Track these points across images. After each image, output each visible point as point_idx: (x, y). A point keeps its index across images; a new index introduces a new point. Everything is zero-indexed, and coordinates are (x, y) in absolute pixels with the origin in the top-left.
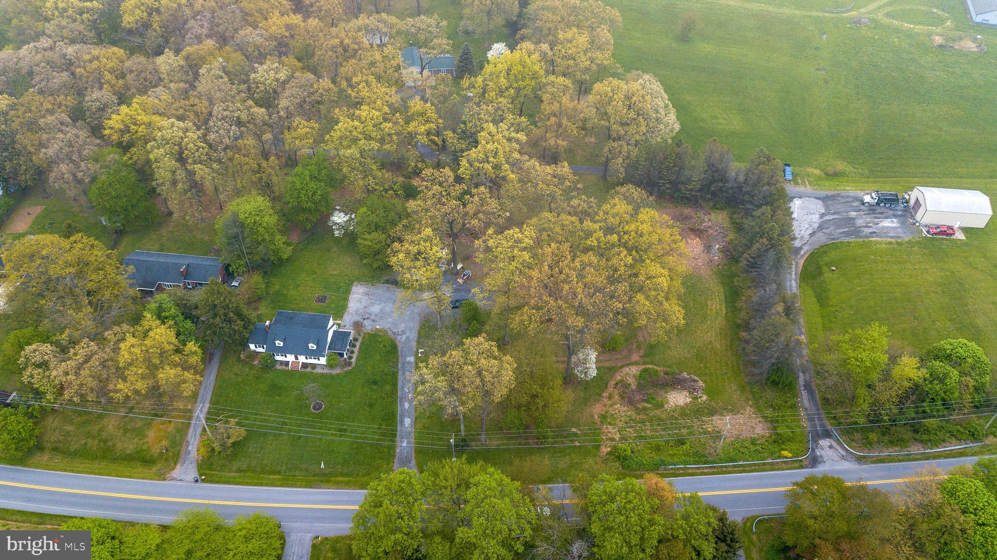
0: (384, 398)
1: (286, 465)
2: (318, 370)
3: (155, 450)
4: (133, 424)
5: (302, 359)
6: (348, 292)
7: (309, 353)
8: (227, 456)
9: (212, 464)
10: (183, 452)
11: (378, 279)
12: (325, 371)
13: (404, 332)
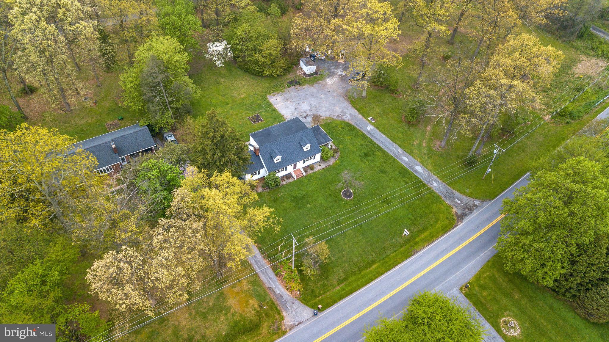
1: (374, 251)
2: (317, 168)
3: (250, 314)
4: (205, 305)
5: (301, 165)
6: (269, 105)
7: (306, 156)
10: (274, 299)
11: (281, 86)
13: (344, 112)
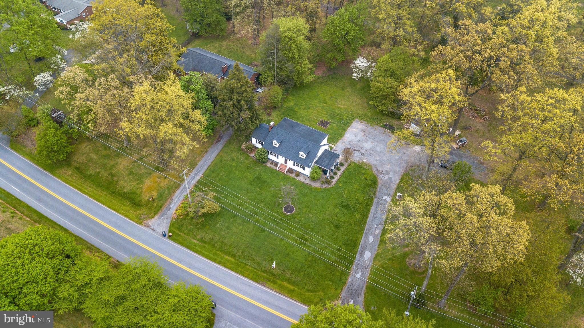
0: (351, 225)
1: (243, 252)
2: (301, 179)
3: (145, 197)
4: (138, 169)
5: (290, 164)
6: (348, 125)
7: (298, 161)
8: (198, 223)
9: (183, 225)
10: (165, 206)
11: (377, 122)
12: (307, 181)
13: (387, 173)
